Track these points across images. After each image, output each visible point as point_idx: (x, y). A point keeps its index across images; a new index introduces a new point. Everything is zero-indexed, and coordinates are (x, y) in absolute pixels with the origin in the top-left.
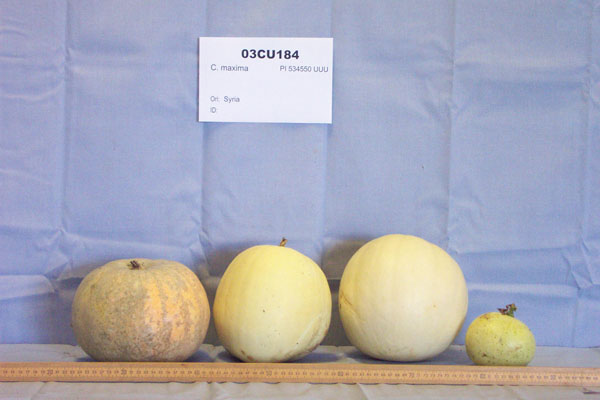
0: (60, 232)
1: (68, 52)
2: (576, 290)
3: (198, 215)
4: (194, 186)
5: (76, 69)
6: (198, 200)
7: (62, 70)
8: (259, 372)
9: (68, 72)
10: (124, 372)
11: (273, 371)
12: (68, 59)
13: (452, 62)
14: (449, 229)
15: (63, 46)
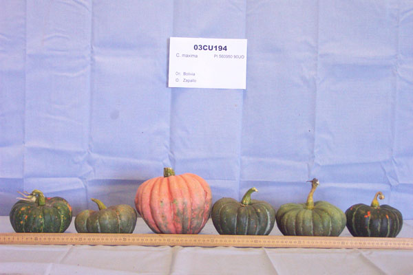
0: (87, 153)
1: (92, 48)
2: (389, 186)
3: (167, 143)
4: (165, 126)
5: (97, 58)
6: (168, 134)
7: (89, 59)
8: (206, 240)
9: (92, 59)
10: (125, 239)
11: (215, 240)
12: (92, 52)
13: (317, 53)
14: (315, 151)
15: (89, 44)
